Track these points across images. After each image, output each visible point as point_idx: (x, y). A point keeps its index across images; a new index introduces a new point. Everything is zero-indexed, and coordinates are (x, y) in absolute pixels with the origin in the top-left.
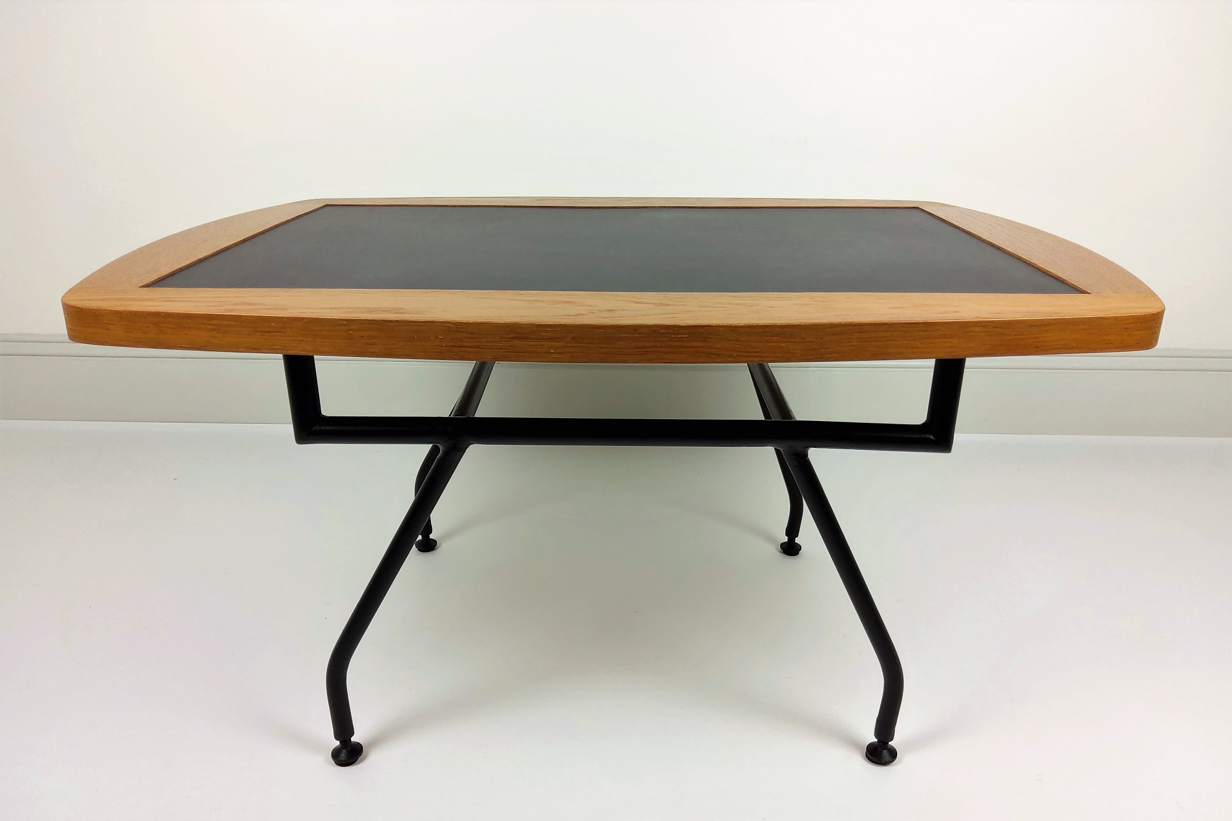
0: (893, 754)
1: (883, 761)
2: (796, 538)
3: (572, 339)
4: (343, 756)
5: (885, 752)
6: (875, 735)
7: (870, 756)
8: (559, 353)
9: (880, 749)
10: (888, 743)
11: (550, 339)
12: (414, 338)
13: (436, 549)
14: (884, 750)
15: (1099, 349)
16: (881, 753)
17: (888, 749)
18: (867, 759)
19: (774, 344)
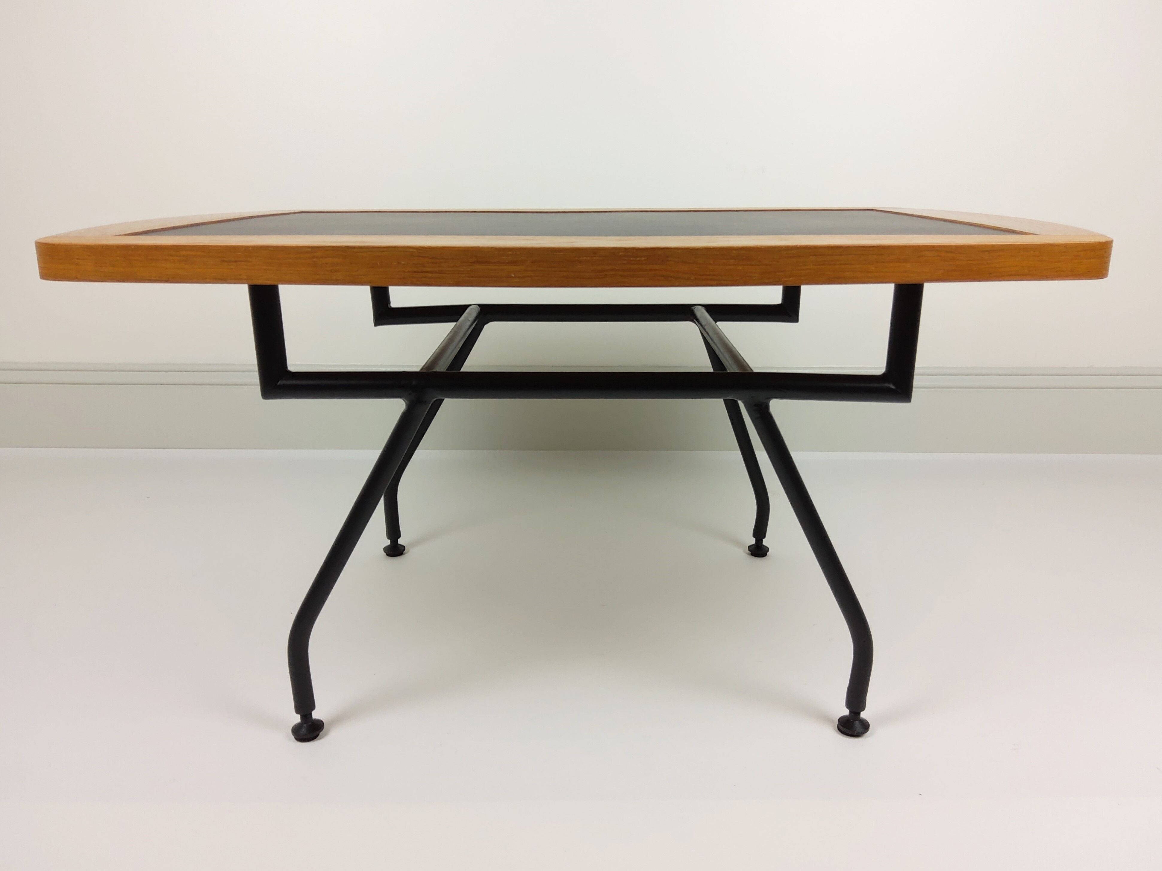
0: (865, 726)
1: (856, 732)
2: (763, 540)
3: (532, 262)
4: (303, 731)
5: (857, 723)
6: (846, 706)
7: (842, 727)
8: (519, 277)
9: (852, 720)
10: (860, 713)
11: (511, 263)
12: (377, 264)
13: (405, 554)
14: (856, 721)
15: (1051, 277)
16: (853, 723)
17: (860, 720)
18: (838, 731)
19: (731, 267)
